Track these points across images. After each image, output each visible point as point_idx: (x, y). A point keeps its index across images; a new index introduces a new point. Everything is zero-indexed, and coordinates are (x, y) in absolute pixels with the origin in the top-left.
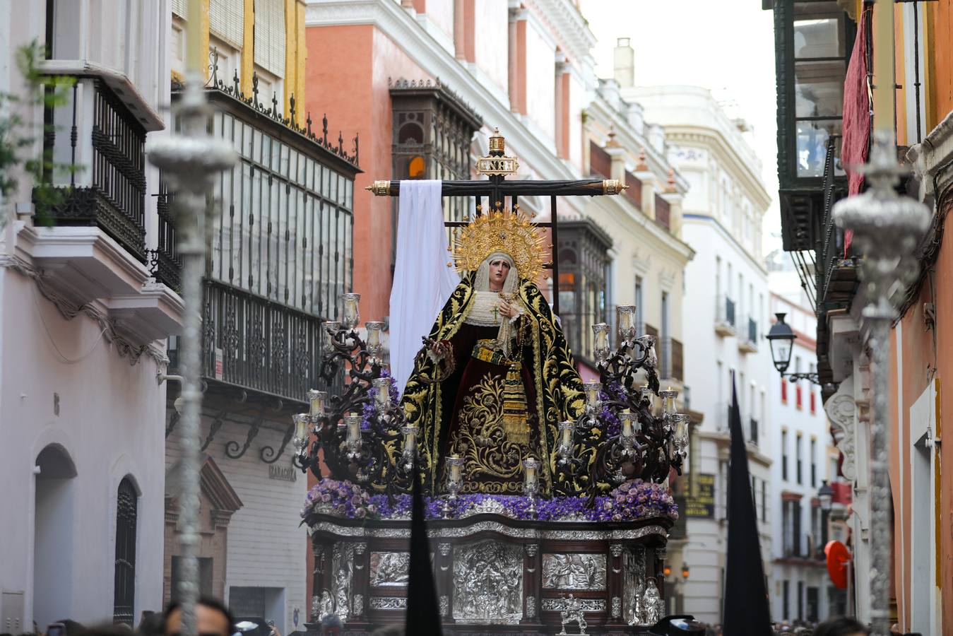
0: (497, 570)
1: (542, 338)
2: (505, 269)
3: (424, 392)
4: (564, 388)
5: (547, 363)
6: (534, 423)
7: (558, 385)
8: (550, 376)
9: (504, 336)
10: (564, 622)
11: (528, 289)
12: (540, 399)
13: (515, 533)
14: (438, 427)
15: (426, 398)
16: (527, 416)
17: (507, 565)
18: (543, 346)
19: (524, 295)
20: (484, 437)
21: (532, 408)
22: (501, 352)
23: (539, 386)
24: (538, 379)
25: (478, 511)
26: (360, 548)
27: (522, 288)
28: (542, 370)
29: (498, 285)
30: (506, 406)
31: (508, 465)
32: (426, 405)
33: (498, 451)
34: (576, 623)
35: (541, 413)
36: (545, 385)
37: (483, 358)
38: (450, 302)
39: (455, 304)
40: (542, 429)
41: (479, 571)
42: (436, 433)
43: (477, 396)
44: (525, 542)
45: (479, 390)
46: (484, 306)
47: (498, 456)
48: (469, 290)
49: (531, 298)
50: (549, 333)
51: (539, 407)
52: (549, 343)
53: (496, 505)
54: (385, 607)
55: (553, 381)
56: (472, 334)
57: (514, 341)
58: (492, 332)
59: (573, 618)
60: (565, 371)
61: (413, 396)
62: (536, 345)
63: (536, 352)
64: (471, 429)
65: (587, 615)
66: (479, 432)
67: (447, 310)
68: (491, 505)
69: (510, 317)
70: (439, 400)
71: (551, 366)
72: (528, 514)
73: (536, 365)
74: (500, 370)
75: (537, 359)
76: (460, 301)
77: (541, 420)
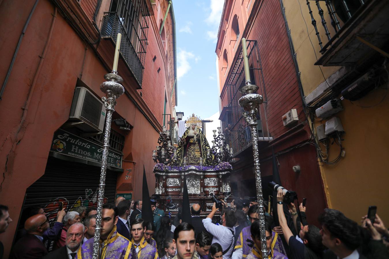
0: (194, 182)
1: (202, 138)
2: (195, 126)
3: (180, 148)
4: (206, 147)
5: (203, 142)
6: (201, 154)
7: (205, 146)
8: (204, 145)
9: (195, 137)
10: (210, 193)
11: (199, 130)
12: (202, 149)
13: (198, 173)
14: (183, 154)
15: (181, 149)
16: (199, 152)
17: (196, 181)
18: (202, 139)
19: (198, 131)
20: (192, 156)
21: (200, 151)
22: (194, 141)
23: (202, 146)
24: (201, 145)
25: (190, 168)
26: (164, 177)
27: (198, 130)
28: (202, 144)
29: (193, 129)
30: (196, 150)
31: (196, 161)
32: (181, 151)
33: (194, 159)
34: (212, 193)
35: (202, 151)
36: (203, 146)
37: (191, 142)
38: (185, 132)
39: (186, 133)
40: (203, 154)
41: (190, 182)
42: (183, 156)
43: (190, 149)
44: (201, 175)
45: (190, 148)
46: (191, 133)
47: (194, 160)
48: (188, 130)
49: (200, 131)
50: (203, 137)
51: (202, 150)
52: (203, 139)
53: (194, 167)
54: (170, 191)
55: (204, 146)
56: (189, 138)
57: (197, 139)
58: (193, 137)
59: (212, 192)
60: (206, 144)
61: (178, 149)
62: (201, 139)
63: (201, 140)
64: (189, 155)
65: (215, 191)
66: (190, 155)
67: (185, 134)
68: (193, 167)
69: (196, 134)
70: (183, 149)
71: (204, 143)
72: (201, 169)
73: (201, 143)
74: (194, 144)
75: (201, 141)
76: (187, 132)
77: (202, 153)
